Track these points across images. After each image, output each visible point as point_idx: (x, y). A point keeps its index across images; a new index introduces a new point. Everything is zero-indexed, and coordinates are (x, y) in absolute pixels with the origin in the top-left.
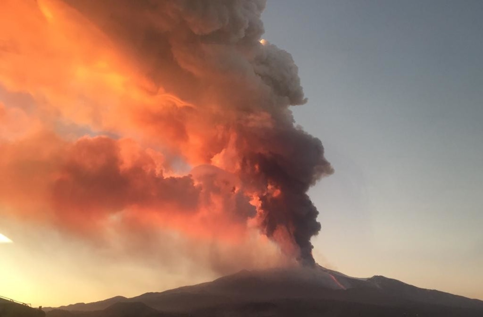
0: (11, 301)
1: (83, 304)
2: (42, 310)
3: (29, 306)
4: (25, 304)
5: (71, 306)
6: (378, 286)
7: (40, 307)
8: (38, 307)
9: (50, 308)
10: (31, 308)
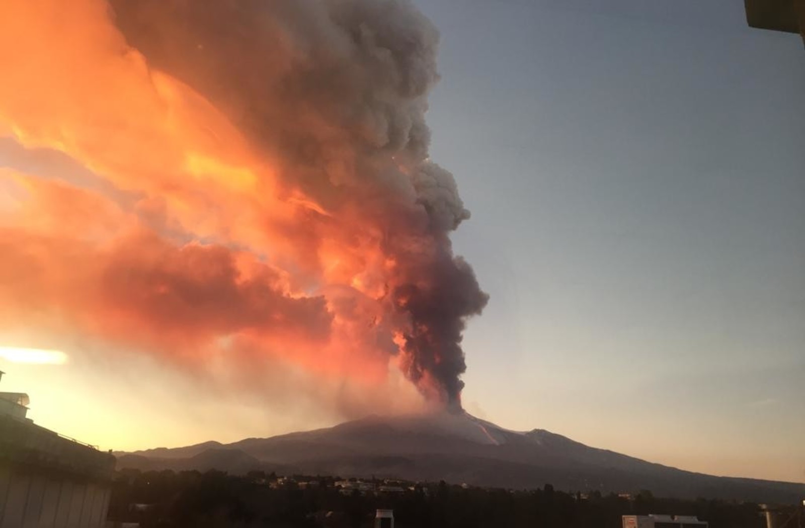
0: (74, 441)
1: (165, 449)
2: (113, 454)
3: (96, 448)
4: (91, 446)
5: (149, 451)
6: (539, 443)
7: (111, 451)
8: (107, 450)
9: (123, 452)
10: (99, 452)
